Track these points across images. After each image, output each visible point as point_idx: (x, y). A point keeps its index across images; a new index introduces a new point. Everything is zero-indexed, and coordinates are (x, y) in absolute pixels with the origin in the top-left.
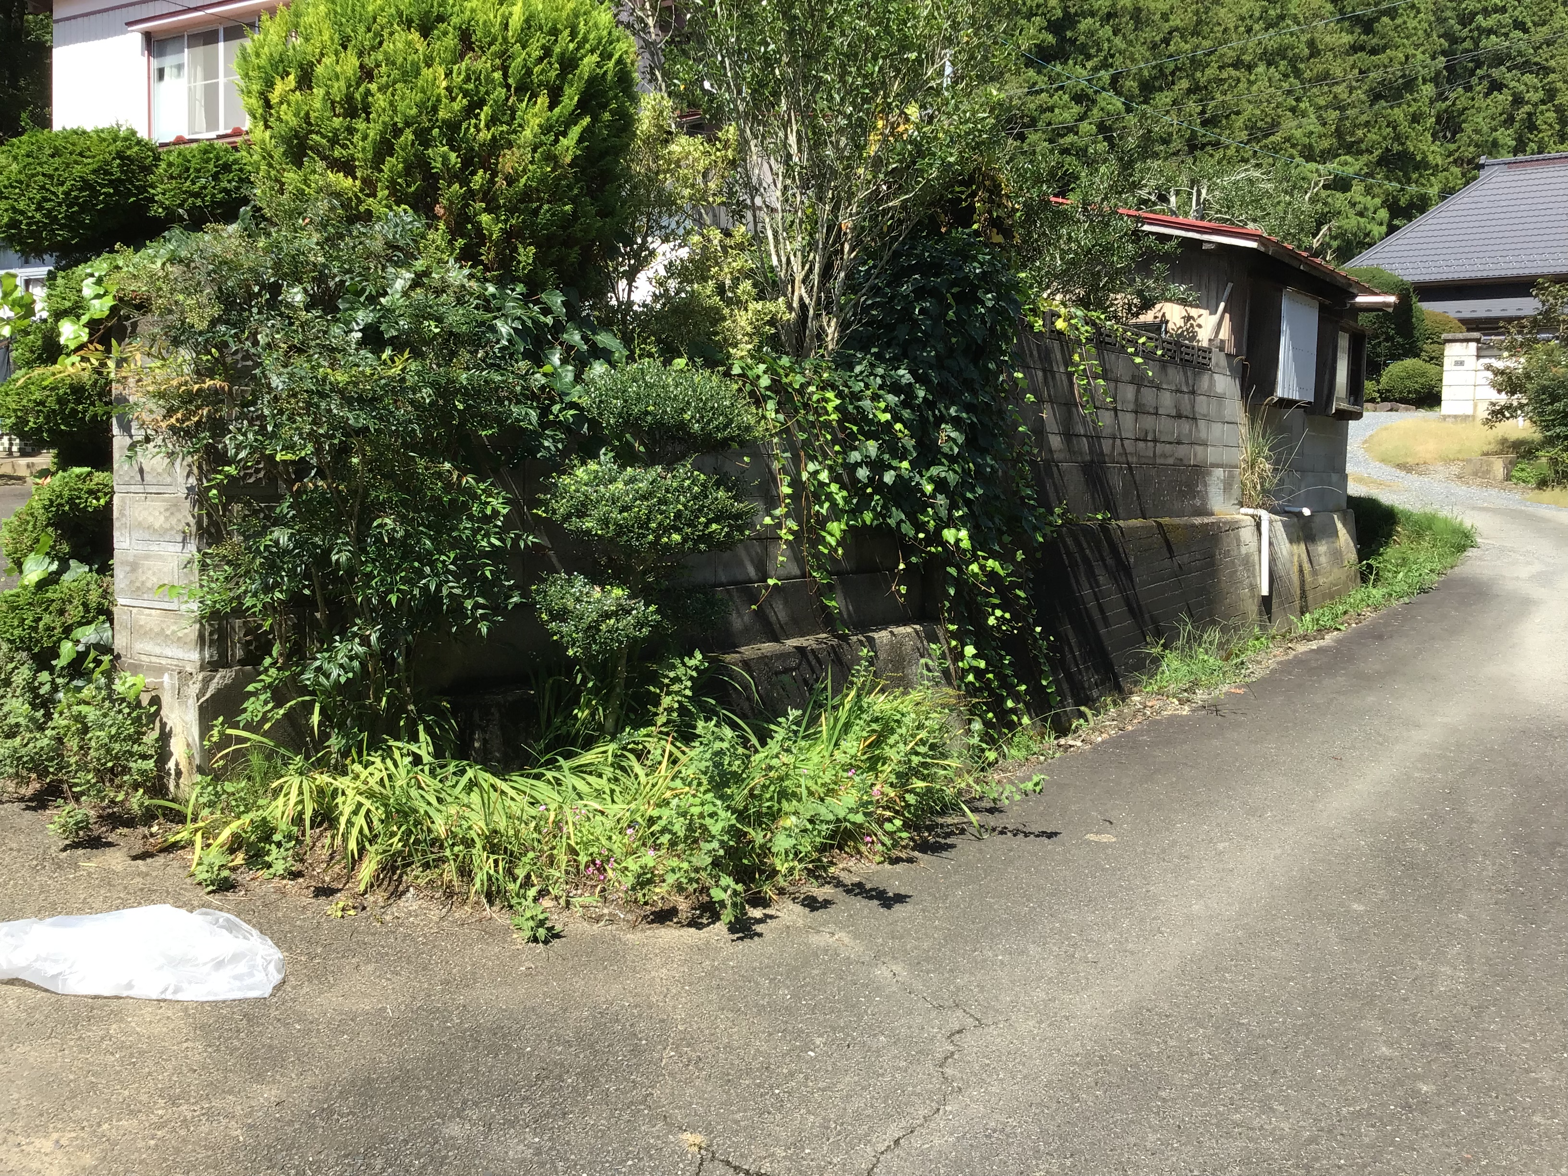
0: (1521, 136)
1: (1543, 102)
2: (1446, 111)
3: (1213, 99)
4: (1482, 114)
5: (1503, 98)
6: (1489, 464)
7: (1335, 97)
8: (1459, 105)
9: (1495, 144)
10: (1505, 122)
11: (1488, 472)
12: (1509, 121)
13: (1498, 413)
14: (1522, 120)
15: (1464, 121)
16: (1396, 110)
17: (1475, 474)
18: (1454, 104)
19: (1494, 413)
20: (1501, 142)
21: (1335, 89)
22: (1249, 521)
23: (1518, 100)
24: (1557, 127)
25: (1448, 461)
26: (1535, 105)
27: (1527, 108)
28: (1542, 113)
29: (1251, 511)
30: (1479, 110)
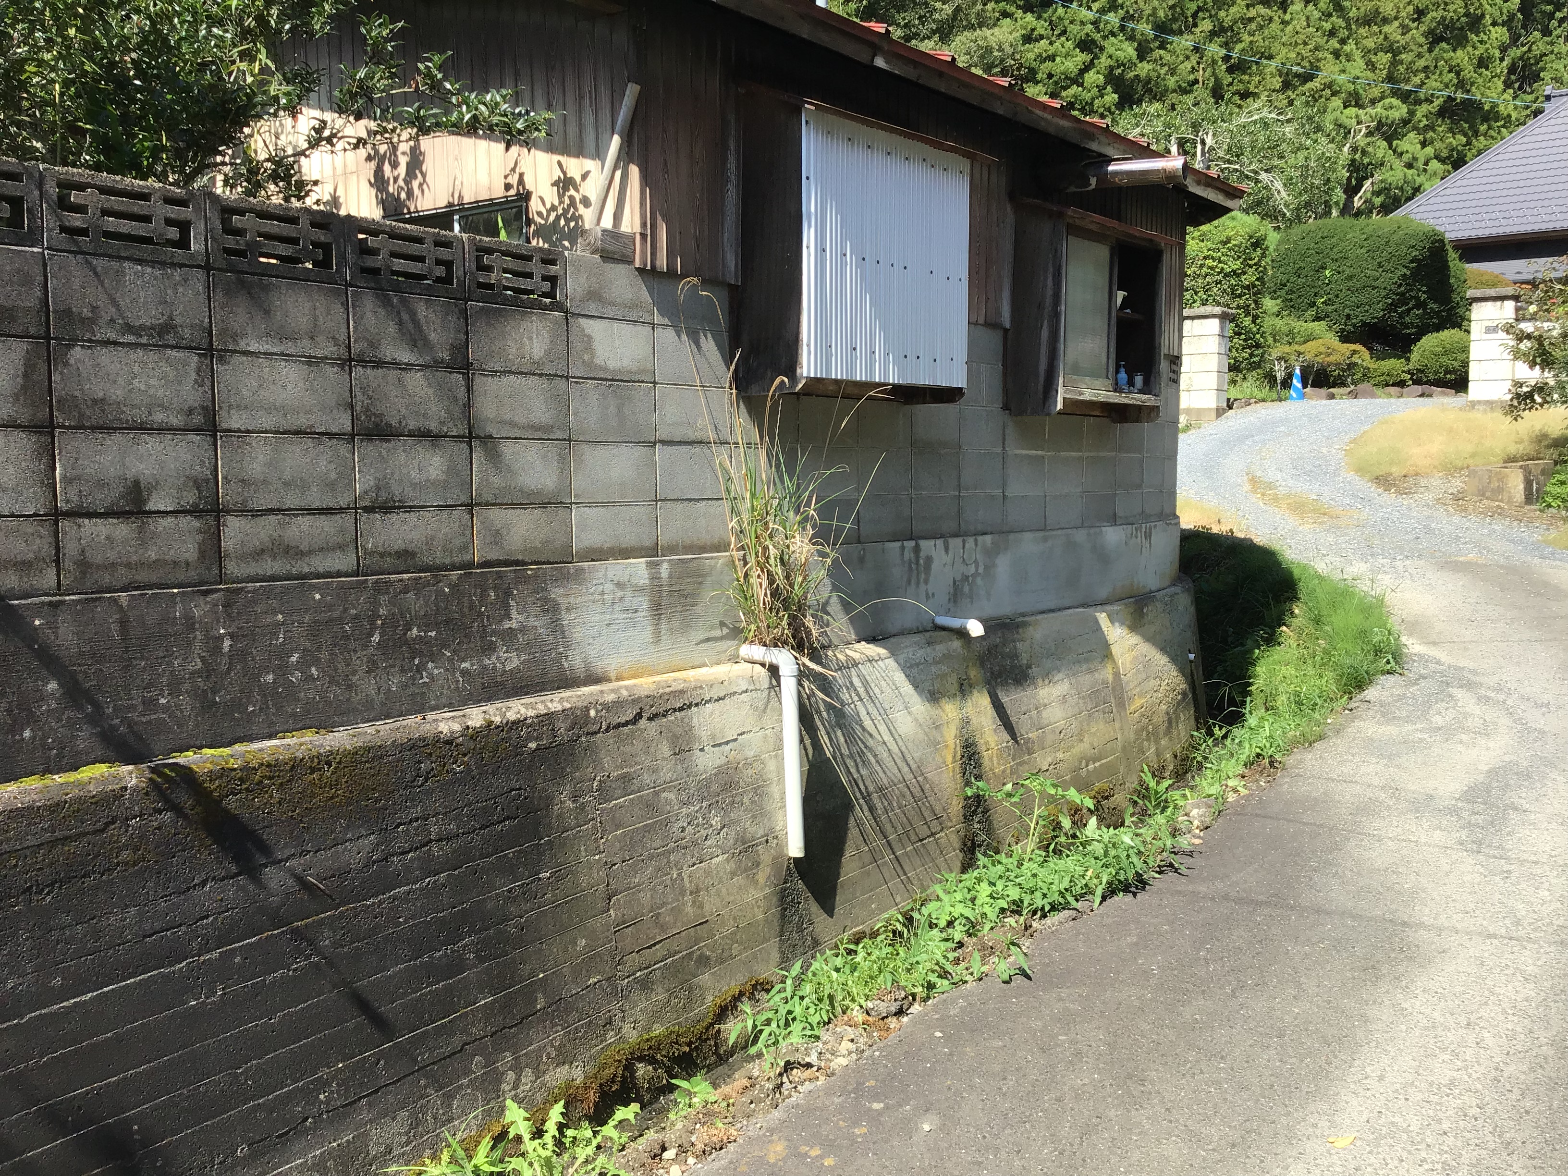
2: (1521, 58)
3: (1239, 41)
4: (1563, 61)
6: (1506, 478)
8: (1536, 51)
11: (1500, 490)
13: (1526, 398)
15: (1543, 69)
16: (1459, 53)
17: (1480, 494)
18: (1530, 50)
19: (1522, 397)
25: (1451, 471)
30: (1559, 56)
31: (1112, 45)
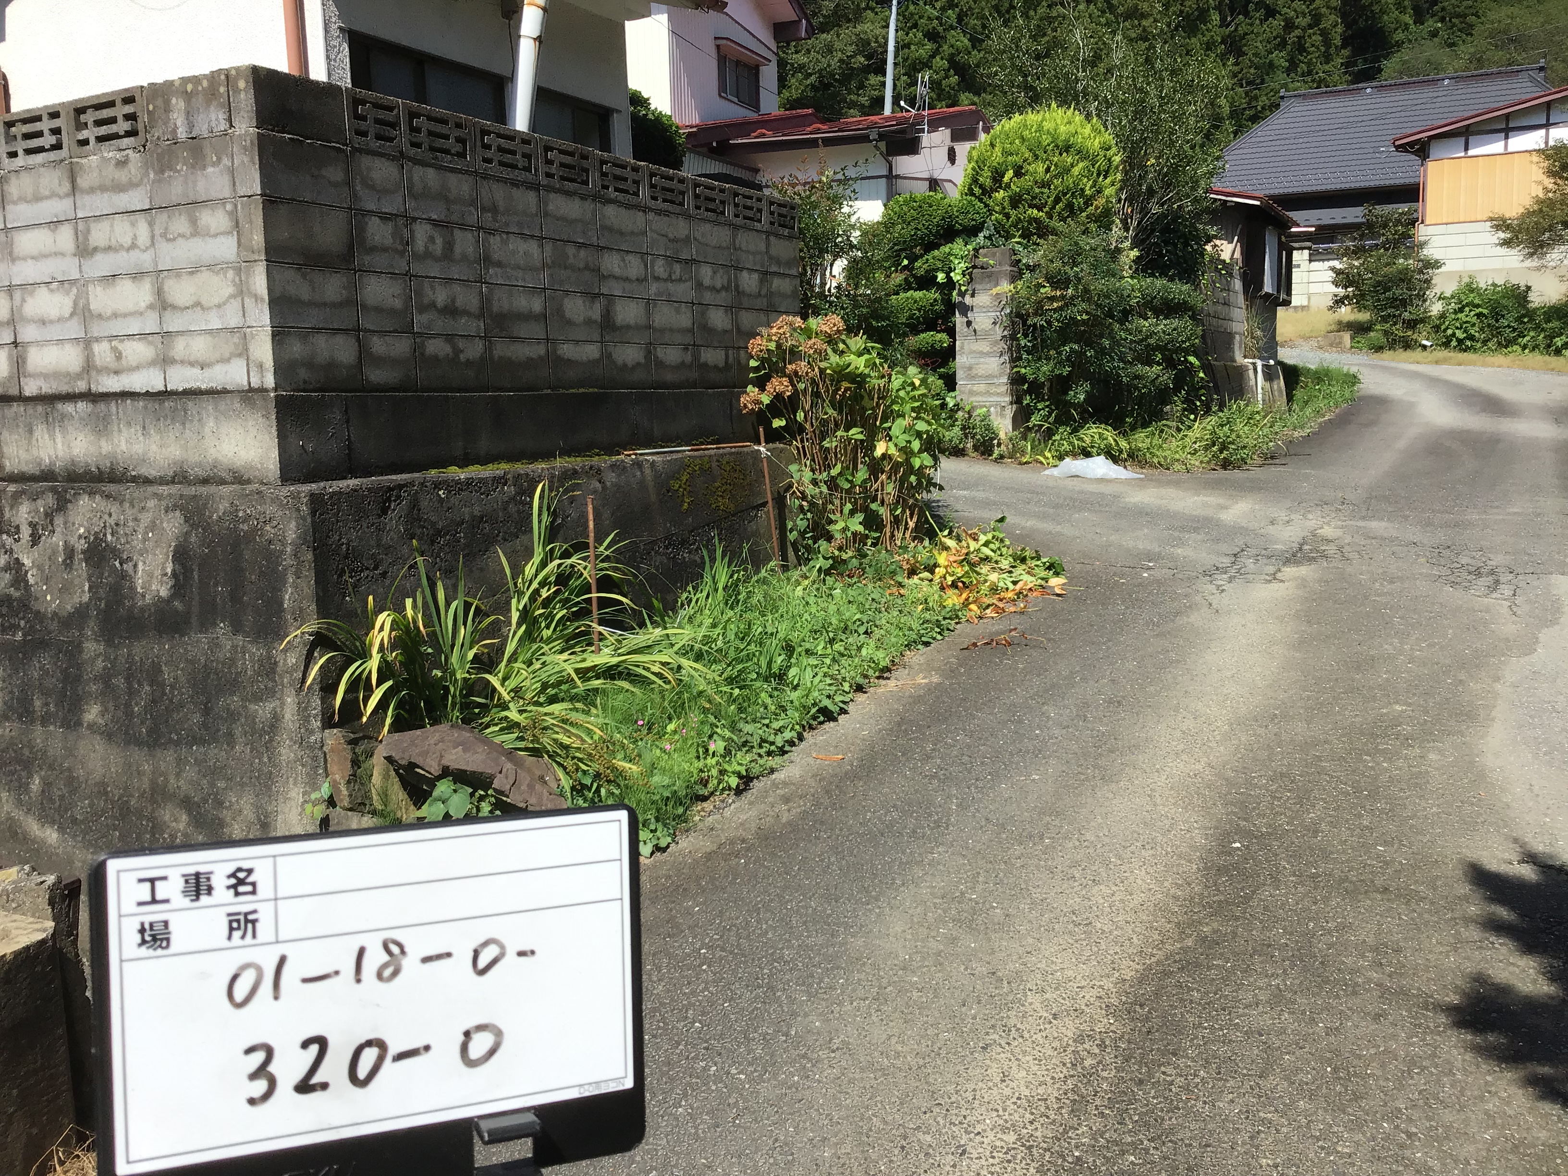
0: (1292, 58)
1: (1310, 26)
2: (1229, 36)
3: (1045, 35)
4: (1260, 38)
5: (1277, 23)
6: (1341, 338)
7: (1144, 30)
8: (1241, 31)
9: (1271, 65)
10: (1279, 45)
11: (1340, 343)
12: (1283, 45)
13: (1339, 302)
14: (1294, 43)
15: (1245, 45)
16: (1193, 40)
17: (1331, 345)
18: (1236, 30)
19: (1337, 302)
20: (1277, 63)
21: (1144, 23)
22: (1251, 367)
23: (1289, 26)
24: (1323, 49)
25: (1307, 338)
26: (1304, 30)
27: (1297, 32)
28: (1310, 36)
29: (1251, 361)
30: (1257, 35)
31: (953, 37)
